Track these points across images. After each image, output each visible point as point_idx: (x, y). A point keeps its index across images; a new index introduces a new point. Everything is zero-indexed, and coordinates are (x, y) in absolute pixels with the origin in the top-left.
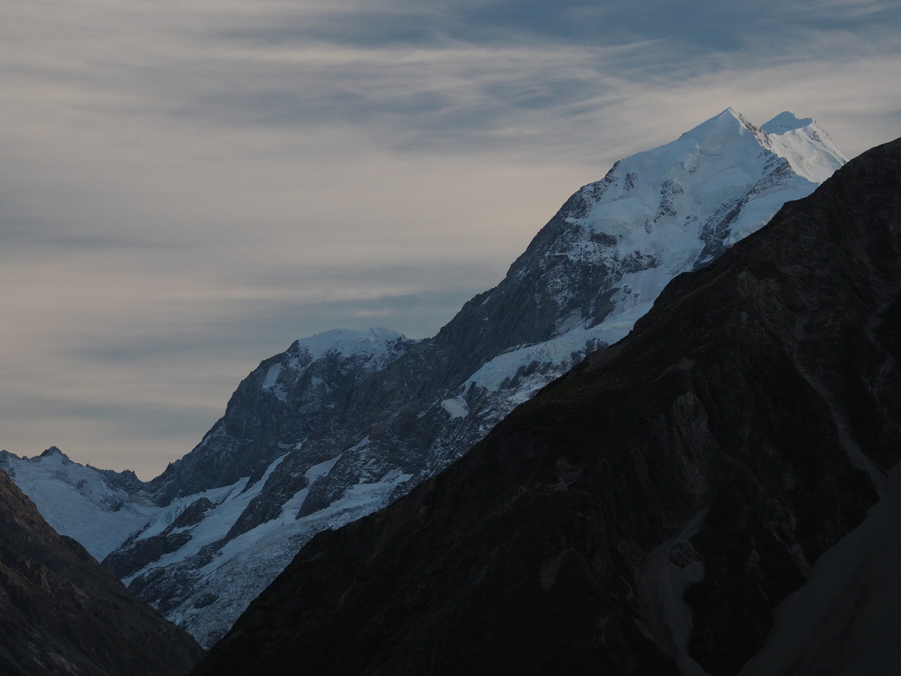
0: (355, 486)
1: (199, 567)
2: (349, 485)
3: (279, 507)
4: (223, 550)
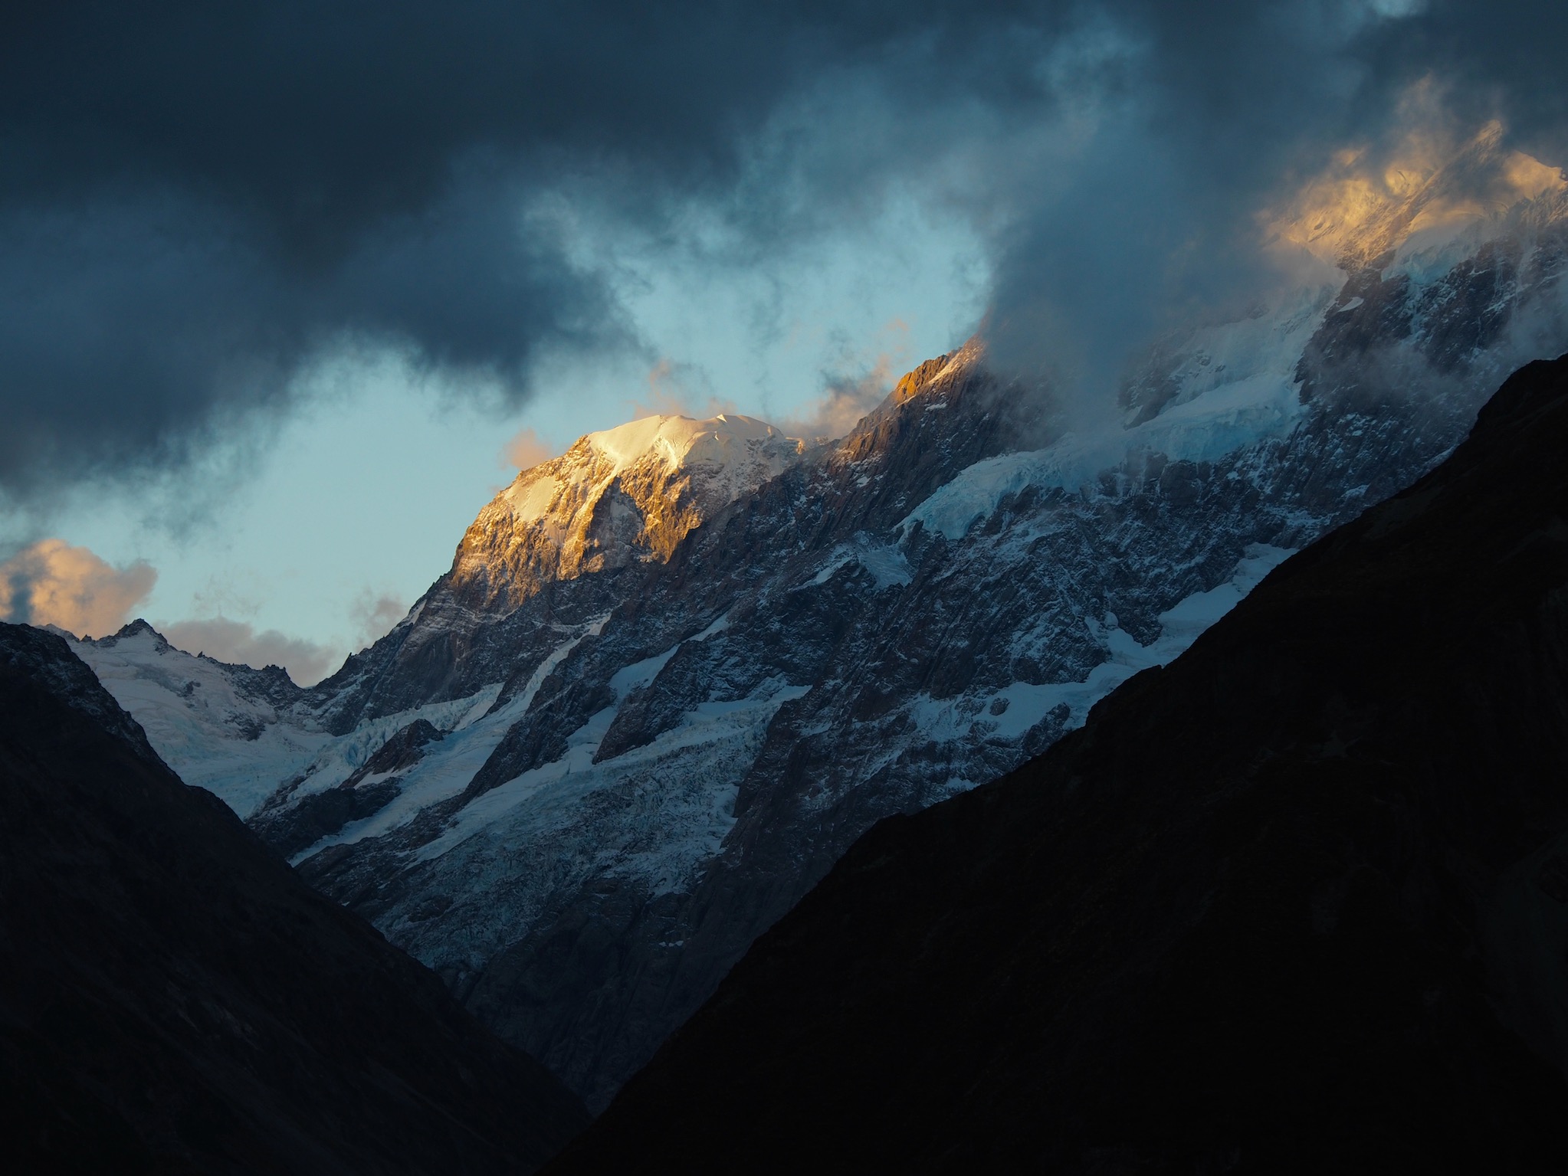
0: (702, 706)
1: (416, 845)
2: (690, 702)
3: (563, 741)
4: (459, 815)
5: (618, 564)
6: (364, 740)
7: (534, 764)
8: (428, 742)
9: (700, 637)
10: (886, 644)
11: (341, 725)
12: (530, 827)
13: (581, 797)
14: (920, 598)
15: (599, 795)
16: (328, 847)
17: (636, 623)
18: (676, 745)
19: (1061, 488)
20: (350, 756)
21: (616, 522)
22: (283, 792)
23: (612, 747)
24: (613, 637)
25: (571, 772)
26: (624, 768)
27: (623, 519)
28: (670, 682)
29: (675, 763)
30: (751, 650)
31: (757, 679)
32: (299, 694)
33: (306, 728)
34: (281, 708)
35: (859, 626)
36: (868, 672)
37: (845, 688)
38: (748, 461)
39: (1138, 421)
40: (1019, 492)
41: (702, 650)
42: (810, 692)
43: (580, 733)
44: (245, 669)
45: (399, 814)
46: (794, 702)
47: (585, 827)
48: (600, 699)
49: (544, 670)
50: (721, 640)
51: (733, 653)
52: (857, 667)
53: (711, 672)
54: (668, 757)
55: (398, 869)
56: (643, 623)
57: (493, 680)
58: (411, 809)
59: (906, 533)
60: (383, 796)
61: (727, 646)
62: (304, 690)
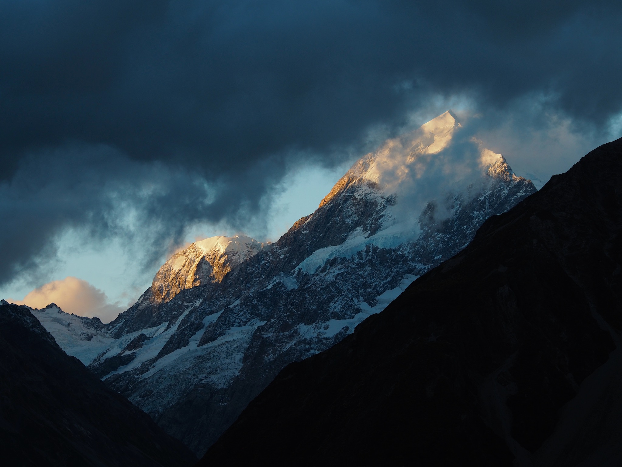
0: (232, 328)
1: (141, 374)
2: (228, 327)
3: (188, 340)
4: (155, 364)
5: (205, 284)
6: (125, 340)
7: (179, 347)
8: (145, 341)
9: (231, 306)
10: (290, 308)
11: (117, 336)
12: (178, 367)
13: (194, 358)
14: (301, 293)
15: (199, 357)
16: (114, 375)
17: (211, 302)
18: (224, 341)
19: (345, 257)
20: (120, 346)
22: (99, 357)
23: (203, 342)
24: (203, 307)
25: (190, 350)
26: (207, 348)
27: (206, 269)
28: (222, 321)
29: (223, 347)
30: (247, 310)
31: (249, 319)
32: (104, 326)
33: (106, 337)
34: (98, 330)
35: (281, 302)
36: (284, 317)
37: (277, 322)
38: (246, 250)
39: (369, 236)
40: (332, 259)
41: (232, 310)
42: (266, 323)
43: (193, 337)
44: (86, 318)
45: (136, 364)
46: (261, 326)
47: (195, 367)
48: (199, 326)
49: (182, 317)
50: (238, 307)
51: (241, 311)
52: (281, 315)
53: (235, 317)
54: (221, 345)
55: (136, 381)
56: (213, 302)
57: (165, 321)
58: (140, 362)
59: (296, 272)
60: (131, 358)
61: (240, 309)
62: (105, 325)
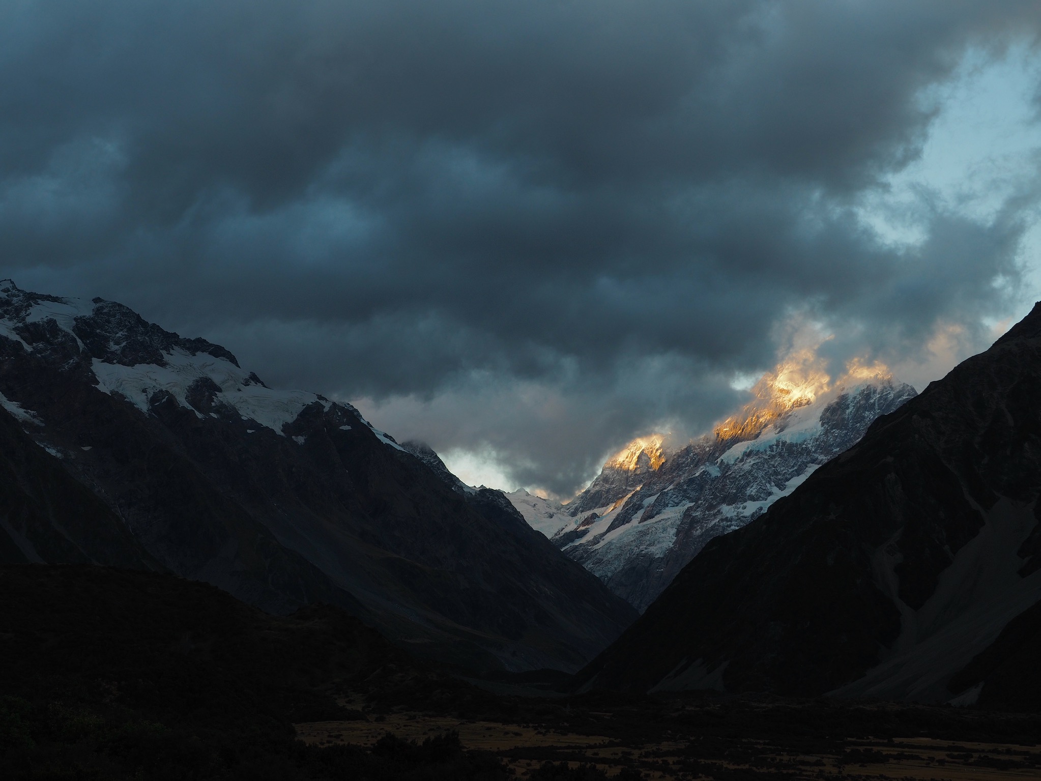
0: (666, 508)
1: (593, 545)
2: (663, 507)
3: (631, 518)
4: (604, 537)
5: (644, 472)
6: (579, 518)
7: (623, 524)
8: (596, 518)
9: (666, 490)
10: (714, 491)
11: (574, 514)
12: (623, 540)
13: (636, 532)
14: (723, 479)
15: (640, 532)
16: (571, 546)
17: (649, 487)
18: (660, 519)
19: (759, 450)
20: (576, 522)
21: (643, 461)
22: (559, 532)
23: (644, 519)
24: (643, 491)
25: (633, 526)
26: (647, 525)
27: (645, 460)
28: (658, 502)
29: (660, 523)
30: (679, 494)
31: (681, 501)
32: (563, 507)
33: (565, 515)
34: (558, 510)
35: (707, 487)
36: (710, 499)
37: (704, 503)
39: (779, 432)
40: (748, 451)
41: (666, 494)
42: (695, 504)
43: (635, 516)
45: (589, 537)
46: (690, 507)
47: (637, 540)
48: (640, 507)
49: (626, 499)
50: (671, 491)
51: (674, 494)
52: (707, 497)
53: (669, 499)
54: (658, 522)
55: (589, 551)
56: (651, 487)
57: (612, 502)
58: (592, 536)
59: (719, 463)
60: (585, 533)
